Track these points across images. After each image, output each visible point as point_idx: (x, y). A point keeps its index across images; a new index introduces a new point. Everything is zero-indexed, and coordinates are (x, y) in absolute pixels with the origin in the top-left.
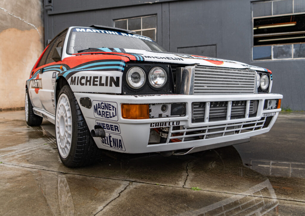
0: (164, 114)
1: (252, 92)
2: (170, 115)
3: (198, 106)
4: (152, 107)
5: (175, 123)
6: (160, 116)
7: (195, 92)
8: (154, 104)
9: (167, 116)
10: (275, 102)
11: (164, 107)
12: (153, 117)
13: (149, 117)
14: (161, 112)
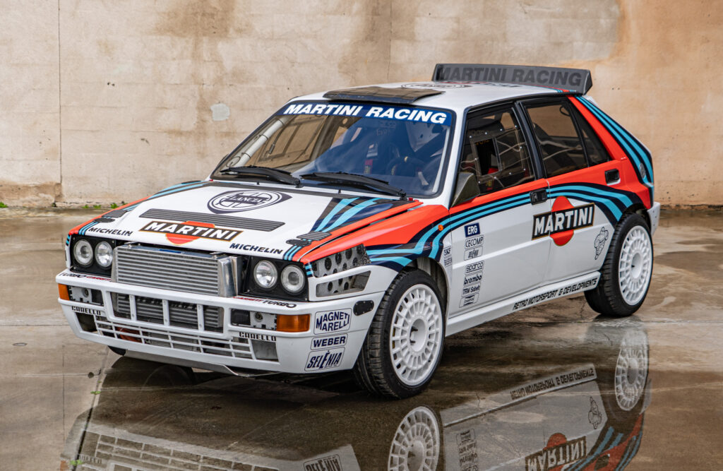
0: (85, 299)
1: (217, 293)
2: (91, 301)
3: (124, 298)
4: (72, 289)
5: (96, 312)
6: (81, 300)
7: (119, 280)
8: (73, 287)
9: (88, 302)
10: (274, 318)
11: (85, 291)
12: (74, 300)
13: (70, 299)
14: (83, 297)
